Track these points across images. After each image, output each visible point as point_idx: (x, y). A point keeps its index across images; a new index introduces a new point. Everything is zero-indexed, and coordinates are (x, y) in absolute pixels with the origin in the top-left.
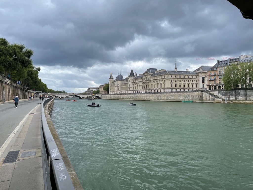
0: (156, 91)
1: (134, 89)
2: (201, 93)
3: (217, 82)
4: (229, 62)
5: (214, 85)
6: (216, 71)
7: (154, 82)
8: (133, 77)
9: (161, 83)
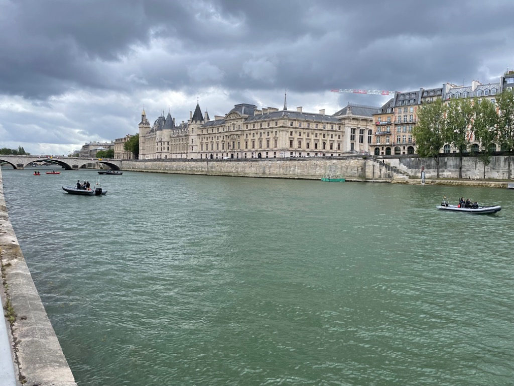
0: (256, 155)
1: (202, 150)
2: (363, 161)
3: (393, 139)
4: (420, 95)
5: (385, 146)
7: (252, 135)
8: (201, 122)
9: (269, 137)
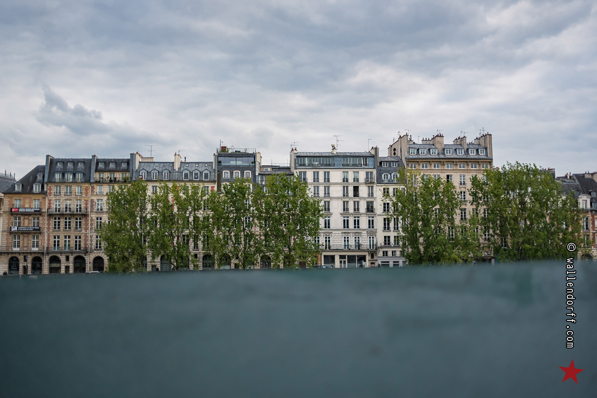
3: (46, 242)
4: (93, 167)
5: (31, 253)
6: (40, 197)
